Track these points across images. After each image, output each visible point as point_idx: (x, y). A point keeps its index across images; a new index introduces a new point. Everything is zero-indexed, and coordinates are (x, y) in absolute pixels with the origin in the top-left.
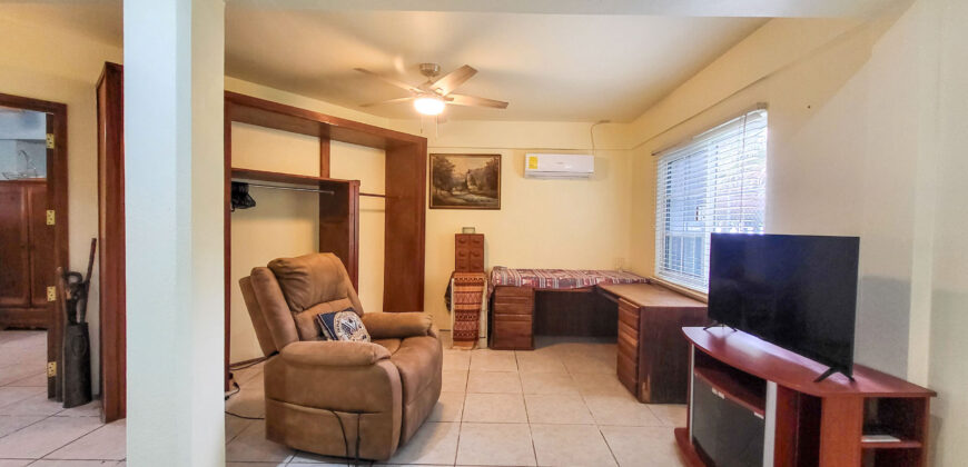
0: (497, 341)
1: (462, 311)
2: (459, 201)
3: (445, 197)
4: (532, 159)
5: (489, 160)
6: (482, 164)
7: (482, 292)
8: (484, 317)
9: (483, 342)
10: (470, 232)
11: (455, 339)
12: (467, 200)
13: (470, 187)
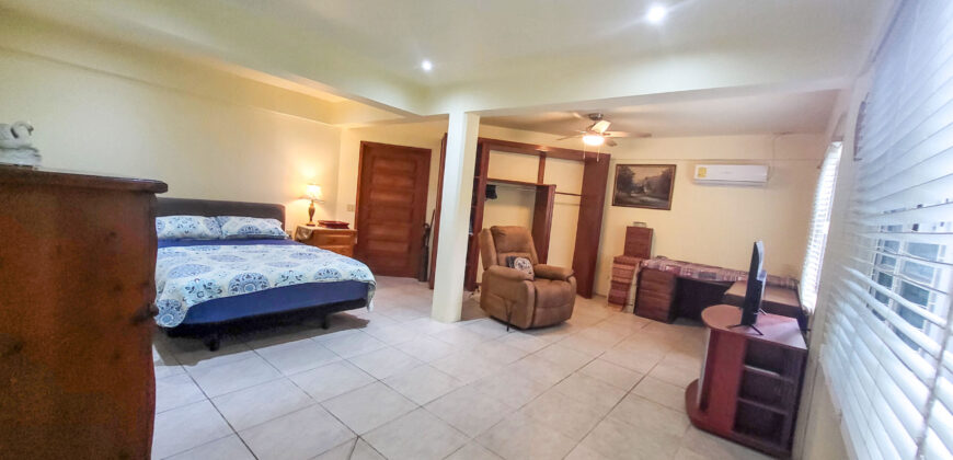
0: (641, 310)
1: (617, 282)
2: (636, 201)
3: (625, 197)
4: (701, 169)
5: (664, 169)
6: (659, 172)
7: (633, 271)
8: (633, 290)
9: (631, 308)
10: (640, 225)
11: (610, 301)
12: (643, 201)
13: (646, 191)
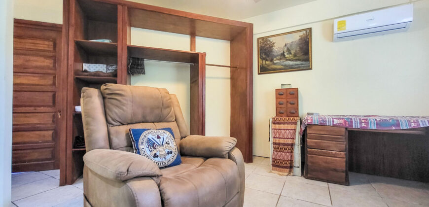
0: (310, 171)
2: (279, 67)
3: (269, 66)
4: (339, 23)
5: (301, 34)
6: (296, 37)
7: (295, 130)
8: (297, 151)
9: (298, 171)
10: (287, 87)
11: (273, 165)
13: (286, 56)
